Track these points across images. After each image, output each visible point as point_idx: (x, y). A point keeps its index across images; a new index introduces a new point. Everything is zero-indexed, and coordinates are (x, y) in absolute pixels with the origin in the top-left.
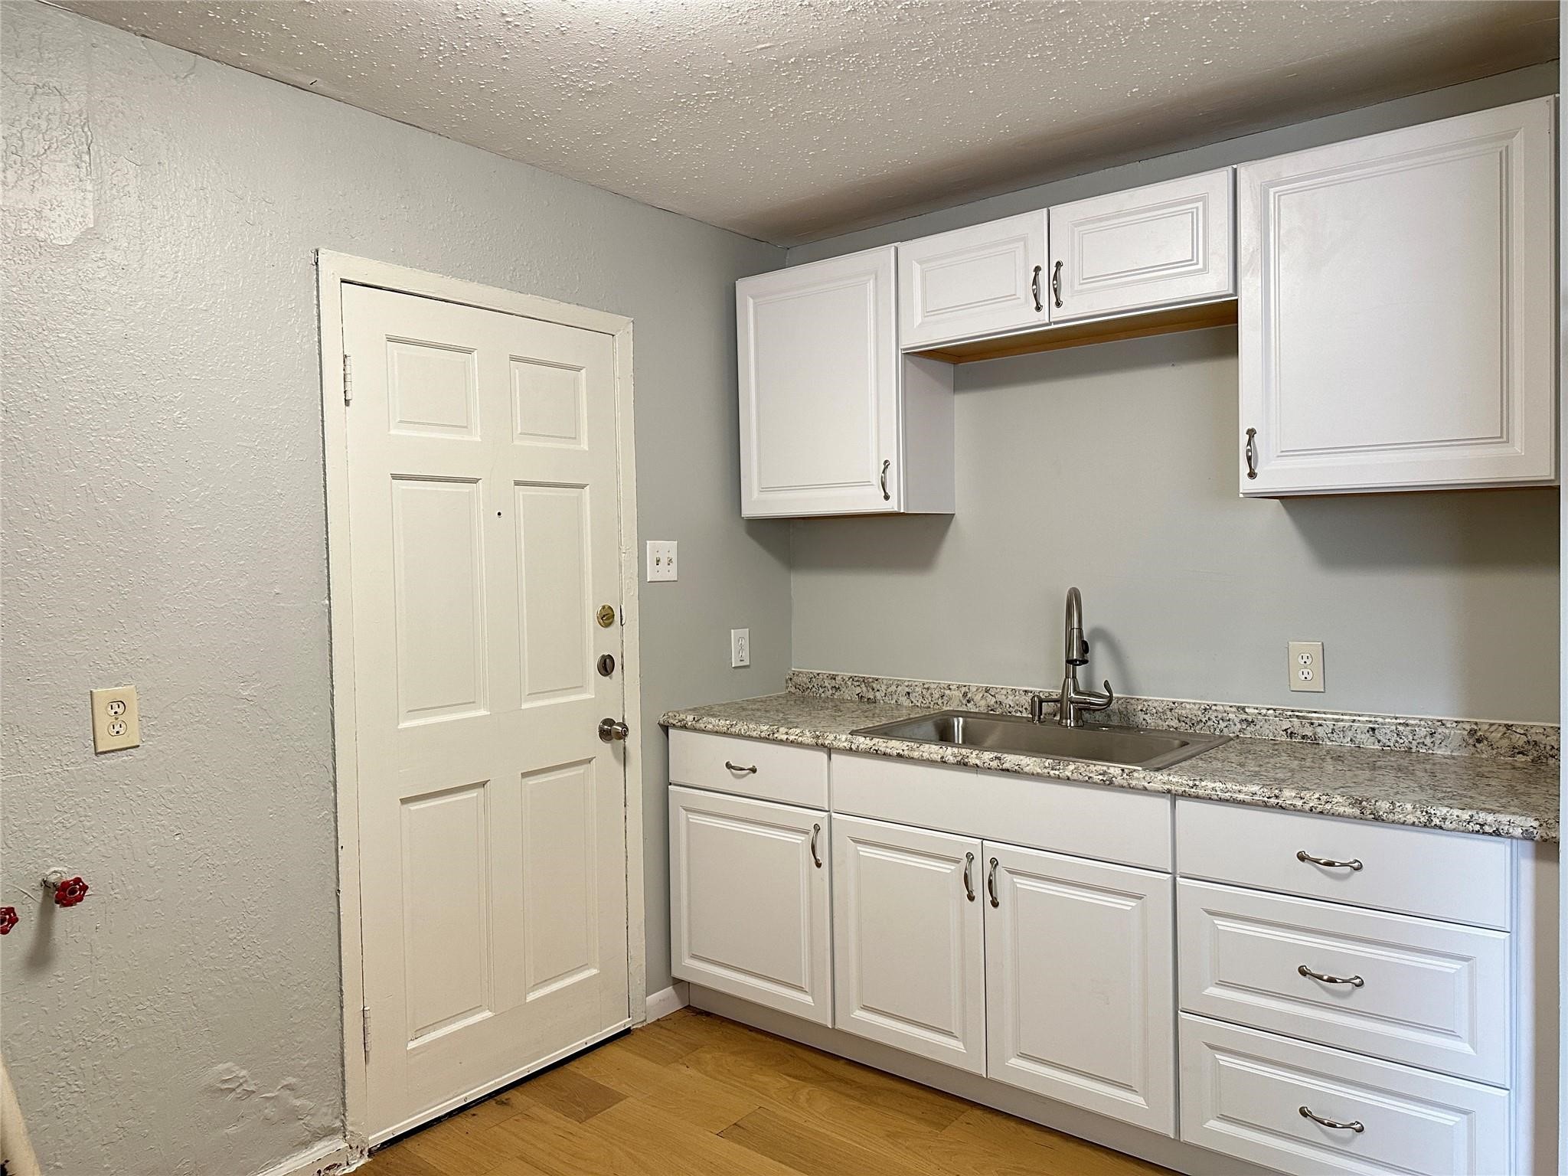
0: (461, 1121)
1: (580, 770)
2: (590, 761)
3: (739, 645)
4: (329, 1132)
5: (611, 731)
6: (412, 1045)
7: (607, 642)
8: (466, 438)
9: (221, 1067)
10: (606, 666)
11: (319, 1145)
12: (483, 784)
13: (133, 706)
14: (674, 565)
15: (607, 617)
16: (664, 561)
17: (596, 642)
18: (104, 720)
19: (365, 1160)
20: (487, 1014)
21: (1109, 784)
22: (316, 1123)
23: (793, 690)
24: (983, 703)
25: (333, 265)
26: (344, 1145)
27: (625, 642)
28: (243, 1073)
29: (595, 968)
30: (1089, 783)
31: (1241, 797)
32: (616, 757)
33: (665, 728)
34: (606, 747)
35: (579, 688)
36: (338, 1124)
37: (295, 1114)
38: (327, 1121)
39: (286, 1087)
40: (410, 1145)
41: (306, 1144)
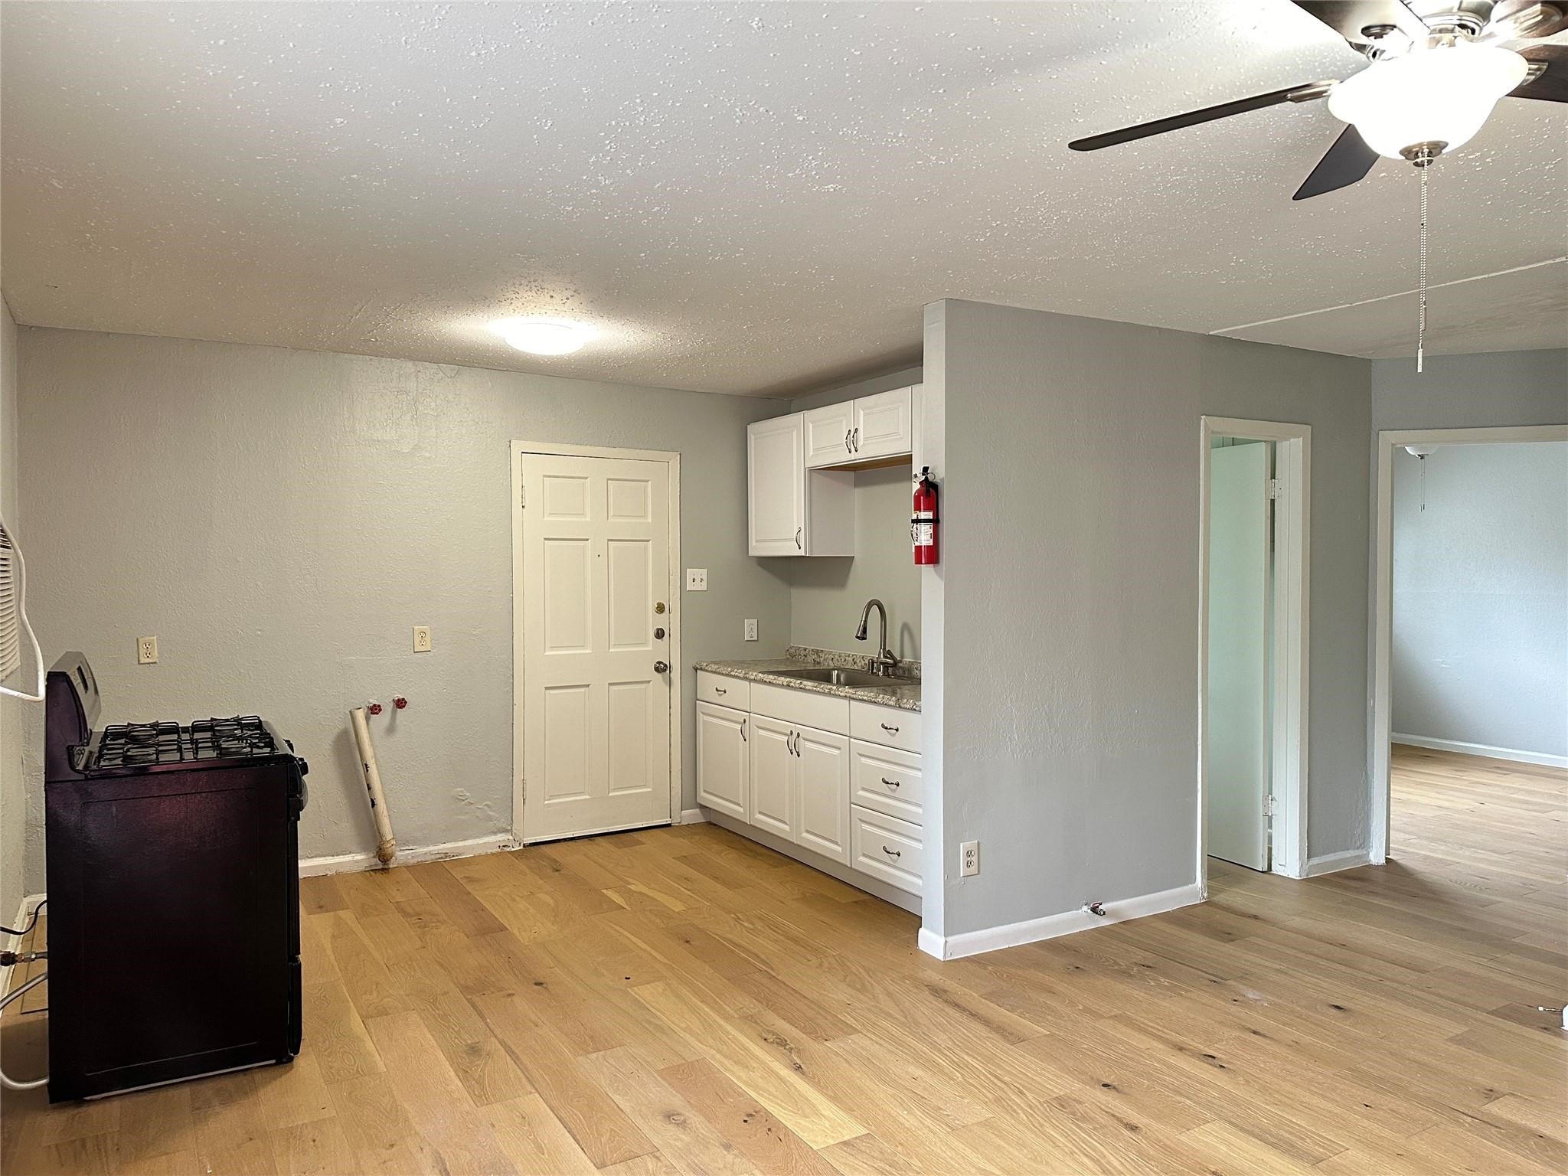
0: (570, 843)
1: (643, 686)
2: (649, 682)
3: (750, 628)
4: (505, 831)
5: (661, 668)
6: (546, 802)
7: (661, 621)
8: (583, 519)
9: (459, 789)
10: (660, 634)
11: (500, 835)
12: (588, 686)
13: (428, 633)
14: (705, 583)
15: (660, 609)
16: (698, 580)
17: (654, 621)
18: (417, 639)
19: (522, 847)
20: (587, 797)
21: (829, 694)
22: (500, 825)
23: (788, 656)
24: (860, 664)
25: (517, 447)
26: (511, 838)
27: (672, 622)
28: (468, 794)
29: (649, 787)
30: (824, 694)
31: (865, 698)
32: (665, 682)
33: (696, 669)
34: (659, 676)
35: (645, 644)
36: (509, 828)
37: (490, 818)
38: (504, 825)
39: (487, 805)
40: (542, 846)
41: (495, 833)
